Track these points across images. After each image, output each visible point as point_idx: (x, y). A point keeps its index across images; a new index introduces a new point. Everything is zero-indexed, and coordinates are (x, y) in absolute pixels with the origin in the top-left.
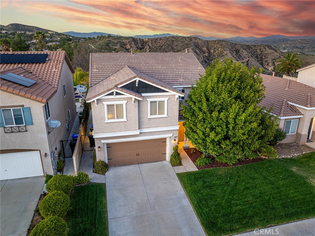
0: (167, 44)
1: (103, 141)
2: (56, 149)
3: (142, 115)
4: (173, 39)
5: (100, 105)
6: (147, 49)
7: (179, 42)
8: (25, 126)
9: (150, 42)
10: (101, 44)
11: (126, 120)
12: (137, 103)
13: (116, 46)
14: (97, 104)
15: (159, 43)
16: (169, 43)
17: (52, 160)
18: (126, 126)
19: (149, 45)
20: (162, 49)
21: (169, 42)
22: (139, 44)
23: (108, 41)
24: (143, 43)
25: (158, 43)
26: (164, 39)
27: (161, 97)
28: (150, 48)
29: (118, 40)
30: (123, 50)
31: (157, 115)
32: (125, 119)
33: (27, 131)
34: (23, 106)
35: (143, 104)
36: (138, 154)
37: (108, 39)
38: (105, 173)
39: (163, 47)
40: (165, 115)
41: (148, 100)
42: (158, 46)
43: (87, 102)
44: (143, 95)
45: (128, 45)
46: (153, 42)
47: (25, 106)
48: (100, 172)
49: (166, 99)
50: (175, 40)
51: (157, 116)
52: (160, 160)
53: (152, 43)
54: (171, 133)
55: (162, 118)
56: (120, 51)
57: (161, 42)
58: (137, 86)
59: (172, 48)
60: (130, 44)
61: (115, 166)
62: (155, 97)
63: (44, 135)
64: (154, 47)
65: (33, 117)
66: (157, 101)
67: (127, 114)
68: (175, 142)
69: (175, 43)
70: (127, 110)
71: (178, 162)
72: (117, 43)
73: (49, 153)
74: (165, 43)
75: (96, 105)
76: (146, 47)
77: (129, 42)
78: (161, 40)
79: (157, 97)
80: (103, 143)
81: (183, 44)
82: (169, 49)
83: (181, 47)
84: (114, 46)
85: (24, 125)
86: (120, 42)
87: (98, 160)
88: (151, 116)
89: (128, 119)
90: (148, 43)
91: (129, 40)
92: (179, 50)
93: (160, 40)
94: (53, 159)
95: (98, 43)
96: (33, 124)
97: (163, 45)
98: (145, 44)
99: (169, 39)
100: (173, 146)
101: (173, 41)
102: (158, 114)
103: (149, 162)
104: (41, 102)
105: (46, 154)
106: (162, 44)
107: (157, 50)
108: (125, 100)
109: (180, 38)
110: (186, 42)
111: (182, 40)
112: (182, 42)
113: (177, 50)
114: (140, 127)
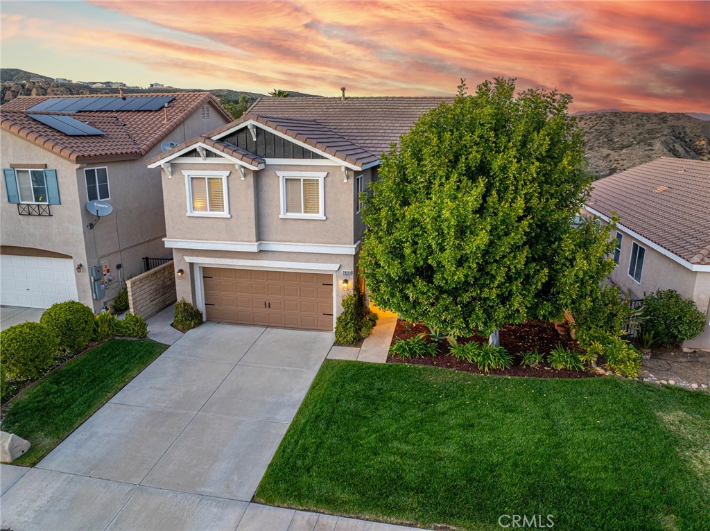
0: (596, 130)
1: (188, 259)
2: (119, 267)
3: (267, 209)
4: (614, 119)
5: (177, 176)
7: (631, 126)
8: (48, 205)
11: (229, 216)
12: (251, 179)
14: (172, 173)
16: (603, 128)
17: (92, 280)
18: (228, 228)
21: (604, 125)
26: (590, 118)
27: (309, 168)
31: (301, 212)
32: (225, 214)
33: (50, 215)
34: (46, 166)
35: (267, 181)
36: (267, 304)
38: (189, 329)
40: (320, 215)
41: (279, 173)
43: (149, 167)
44: (269, 161)
47: (49, 168)
48: (180, 327)
49: (320, 176)
50: (618, 121)
51: (303, 215)
52: (319, 328)
54: (336, 263)
55: (315, 223)
57: (581, 124)
58: (255, 139)
59: (609, 140)
61: (219, 323)
62: (295, 168)
63: (78, 227)
65: (60, 190)
66: (300, 180)
67: (231, 202)
68: (345, 285)
69: (619, 128)
70: (230, 193)
71: (350, 336)
73: (85, 264)
74: (591, 128)
75: (170, 177)
78: (583, 122)
79: (300, 168)
80: (190, 263)
81: (640, 131)
82: (599, 143)
83: (634, 138)
85: (47, 203)
87: (179, 299)
88: (288, 214)
89: (234, 215)
92: (625, 143)
93: (580, 121)
94: (95, 281)
96: (60, 204)
97: (586, 132)
99: (603, 119)
100: (341, 295)
102: (303, 211)
103: (293, 328)
104: (68, 158)
105: (81, 265)
108: (226, 170)
109: (635, 116)
110: (648, 126)
111: (639, 122)
112: (638, 125)
113: (622, 144)
114: (260, 237)
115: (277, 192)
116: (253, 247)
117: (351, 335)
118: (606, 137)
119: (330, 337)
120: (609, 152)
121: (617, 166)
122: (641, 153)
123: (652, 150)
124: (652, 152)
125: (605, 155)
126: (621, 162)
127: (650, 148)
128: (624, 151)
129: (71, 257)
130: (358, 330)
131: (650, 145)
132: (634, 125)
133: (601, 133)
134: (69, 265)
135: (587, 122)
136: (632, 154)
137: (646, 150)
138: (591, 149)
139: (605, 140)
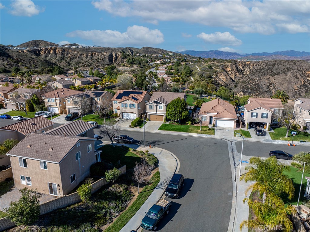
0: (267, 67)
1: (148, 114)
4: (275, 62)
6: (248, 71)
7: (281, 66)
9: (251, 65)
10: (205, 67)
12: (156, 106)
13: (218, 68)
15: (261, 66)
16: (270, 66)
19: (250, 68)
20: (261, 72)
21: (271, 65)
22: (241, 66)
23: (212, 64)
24: (245, 66)
25: (259, 66)
26: (266, 62)
28: (250, 70)
29: (221, 63)
30: (223, 72)
34: (134, 104)
36: (156, 119)
37: (213, 62)
39: (263, 70)
42: (258, 69)
43: (145, 104)
45: (229, 68)
46: (255, 65)
48: (148, 121)
50: (276, 63)
53: (253, 66)
54: (164, 114)
55: (162, 110)
56: (221, 73)
57: (262, 65)
58: (156, 102)
59: (272, 71)
60: (231, 67)
61: (151, 120)
63: (137, 110)
64: (254, 69)
66: (160, 106)
67: (154, 108)
69: (276, 66)
72: (219, 66)
73: (138, 114)
74: (265, 66)
75: (147, 106)
76: (247, 70)
77: (231, 65)
78: (263, 64)
81: (284, 68)
82: (268, 73)
83: (281, 71)
84: (216, 68)
86: (222, 65)
87: (147, 118)
88: (159, 109)
90: (250, 65)
91: (231, 63)
95: (203, 66)
96: (135, 108)
97: (264, 68)
98: (246, 66)
99: (271, 63)
100: (164, 117)
101: (274, 64)
103: (159, 121)
106: (262, 67)
107: (256, 73)
108: (153, 105)
109: (283, 61)
110: (288, 66)
111: (285, 64)
112: (284, 65)
113: (276, 73)
114: (156, 111)
115: (158, 107)
116: (156, 113)
117: (165, 121)
118: (271, 70)
119: (163, 122)
120: (270, 76)
121: (273, 82)
122: (282, 77)
123: (287, 76)
124: (287, 77)
125: (268, 78)
126: (274, 81)
127: (286, 75)
128: (276, 76)
129: (135, 113)
130: (166, 121)
131: (286, 74)
132: (282, 65)
133: (269, 68)
134: (135, 114)
135: (265, 64)
136: (279, 77)
137: (284, 76)
138: (264, 75)
139: (270, 71)
